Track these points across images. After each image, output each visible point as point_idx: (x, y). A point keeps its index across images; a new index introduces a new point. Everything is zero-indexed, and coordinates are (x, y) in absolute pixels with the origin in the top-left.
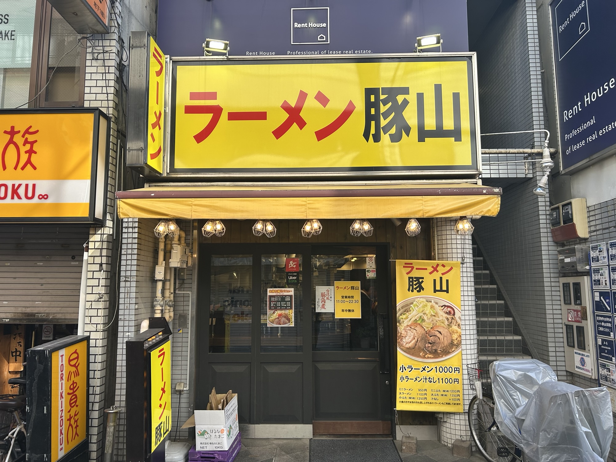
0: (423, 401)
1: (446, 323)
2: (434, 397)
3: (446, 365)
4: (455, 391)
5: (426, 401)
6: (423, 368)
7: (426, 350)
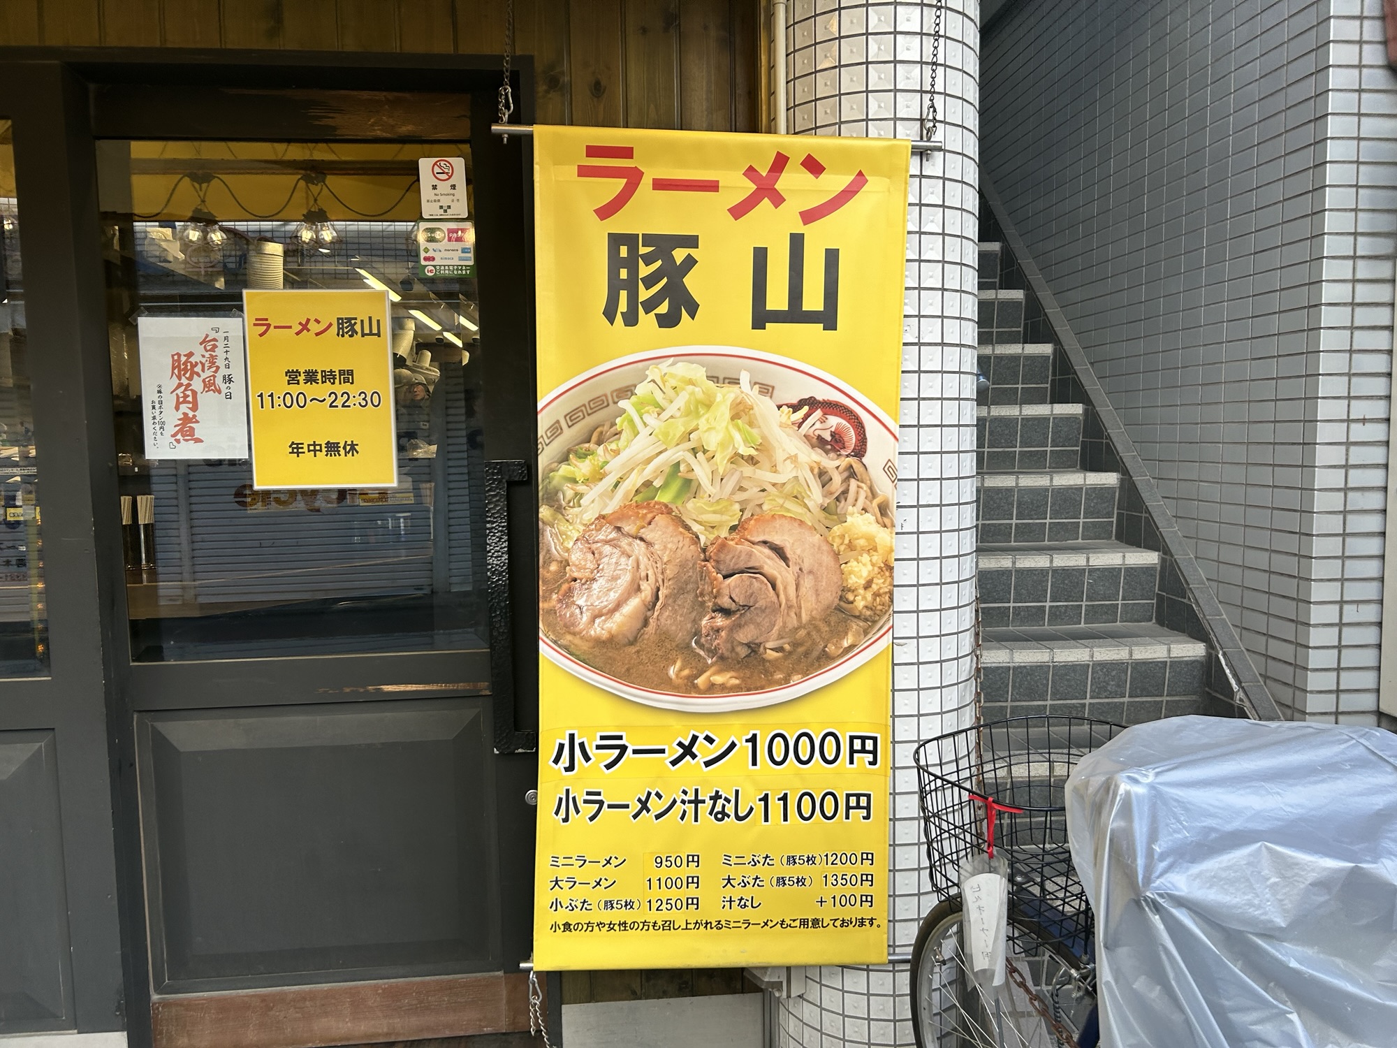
0: (679, 917)
1: (816, 497)
2: (737, 892)
3: (806, 724)
4: (848, 859)
5: (692, 915)
6: (680, 744)
7: (701, 646)
